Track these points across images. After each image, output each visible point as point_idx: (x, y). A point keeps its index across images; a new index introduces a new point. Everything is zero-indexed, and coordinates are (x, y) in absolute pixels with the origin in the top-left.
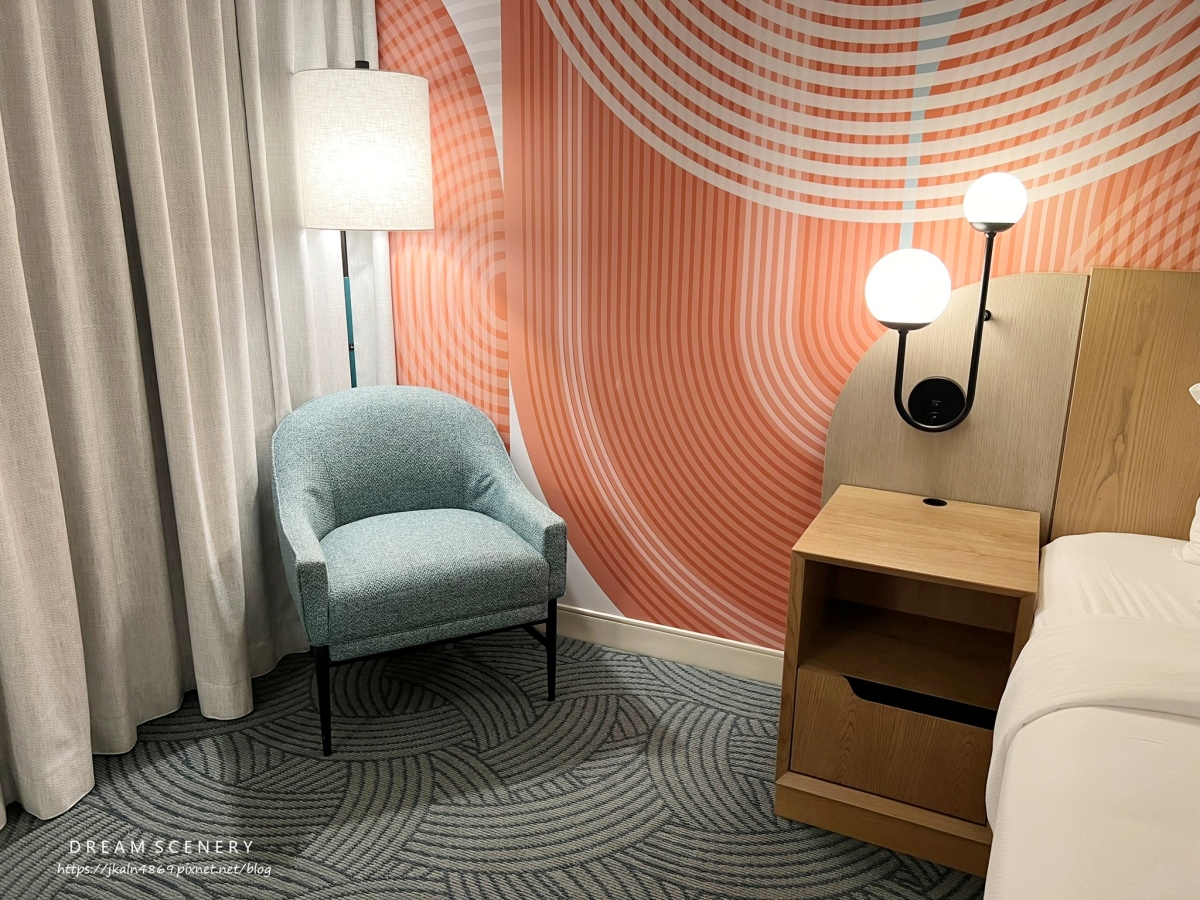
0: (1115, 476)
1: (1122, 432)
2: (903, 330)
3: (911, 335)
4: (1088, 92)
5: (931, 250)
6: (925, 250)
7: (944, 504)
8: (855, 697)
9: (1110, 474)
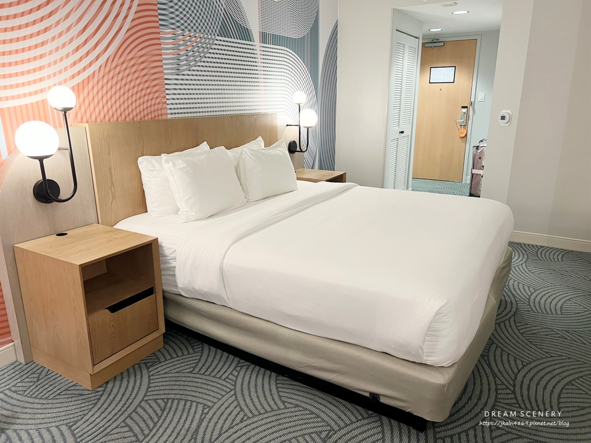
0: (114, 200)
1: (112, 184)
2: (41, 159)
3: (45, 161)
4: (69, 43)
5: (40, 120)
6: (38, 120)
7: (66, 234)
8: (112, 314)
9: (113, 200)
